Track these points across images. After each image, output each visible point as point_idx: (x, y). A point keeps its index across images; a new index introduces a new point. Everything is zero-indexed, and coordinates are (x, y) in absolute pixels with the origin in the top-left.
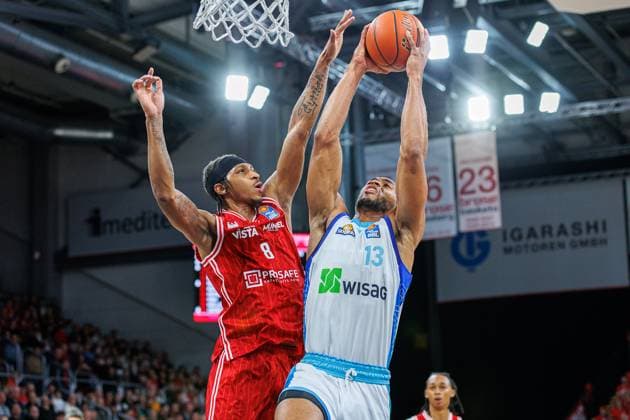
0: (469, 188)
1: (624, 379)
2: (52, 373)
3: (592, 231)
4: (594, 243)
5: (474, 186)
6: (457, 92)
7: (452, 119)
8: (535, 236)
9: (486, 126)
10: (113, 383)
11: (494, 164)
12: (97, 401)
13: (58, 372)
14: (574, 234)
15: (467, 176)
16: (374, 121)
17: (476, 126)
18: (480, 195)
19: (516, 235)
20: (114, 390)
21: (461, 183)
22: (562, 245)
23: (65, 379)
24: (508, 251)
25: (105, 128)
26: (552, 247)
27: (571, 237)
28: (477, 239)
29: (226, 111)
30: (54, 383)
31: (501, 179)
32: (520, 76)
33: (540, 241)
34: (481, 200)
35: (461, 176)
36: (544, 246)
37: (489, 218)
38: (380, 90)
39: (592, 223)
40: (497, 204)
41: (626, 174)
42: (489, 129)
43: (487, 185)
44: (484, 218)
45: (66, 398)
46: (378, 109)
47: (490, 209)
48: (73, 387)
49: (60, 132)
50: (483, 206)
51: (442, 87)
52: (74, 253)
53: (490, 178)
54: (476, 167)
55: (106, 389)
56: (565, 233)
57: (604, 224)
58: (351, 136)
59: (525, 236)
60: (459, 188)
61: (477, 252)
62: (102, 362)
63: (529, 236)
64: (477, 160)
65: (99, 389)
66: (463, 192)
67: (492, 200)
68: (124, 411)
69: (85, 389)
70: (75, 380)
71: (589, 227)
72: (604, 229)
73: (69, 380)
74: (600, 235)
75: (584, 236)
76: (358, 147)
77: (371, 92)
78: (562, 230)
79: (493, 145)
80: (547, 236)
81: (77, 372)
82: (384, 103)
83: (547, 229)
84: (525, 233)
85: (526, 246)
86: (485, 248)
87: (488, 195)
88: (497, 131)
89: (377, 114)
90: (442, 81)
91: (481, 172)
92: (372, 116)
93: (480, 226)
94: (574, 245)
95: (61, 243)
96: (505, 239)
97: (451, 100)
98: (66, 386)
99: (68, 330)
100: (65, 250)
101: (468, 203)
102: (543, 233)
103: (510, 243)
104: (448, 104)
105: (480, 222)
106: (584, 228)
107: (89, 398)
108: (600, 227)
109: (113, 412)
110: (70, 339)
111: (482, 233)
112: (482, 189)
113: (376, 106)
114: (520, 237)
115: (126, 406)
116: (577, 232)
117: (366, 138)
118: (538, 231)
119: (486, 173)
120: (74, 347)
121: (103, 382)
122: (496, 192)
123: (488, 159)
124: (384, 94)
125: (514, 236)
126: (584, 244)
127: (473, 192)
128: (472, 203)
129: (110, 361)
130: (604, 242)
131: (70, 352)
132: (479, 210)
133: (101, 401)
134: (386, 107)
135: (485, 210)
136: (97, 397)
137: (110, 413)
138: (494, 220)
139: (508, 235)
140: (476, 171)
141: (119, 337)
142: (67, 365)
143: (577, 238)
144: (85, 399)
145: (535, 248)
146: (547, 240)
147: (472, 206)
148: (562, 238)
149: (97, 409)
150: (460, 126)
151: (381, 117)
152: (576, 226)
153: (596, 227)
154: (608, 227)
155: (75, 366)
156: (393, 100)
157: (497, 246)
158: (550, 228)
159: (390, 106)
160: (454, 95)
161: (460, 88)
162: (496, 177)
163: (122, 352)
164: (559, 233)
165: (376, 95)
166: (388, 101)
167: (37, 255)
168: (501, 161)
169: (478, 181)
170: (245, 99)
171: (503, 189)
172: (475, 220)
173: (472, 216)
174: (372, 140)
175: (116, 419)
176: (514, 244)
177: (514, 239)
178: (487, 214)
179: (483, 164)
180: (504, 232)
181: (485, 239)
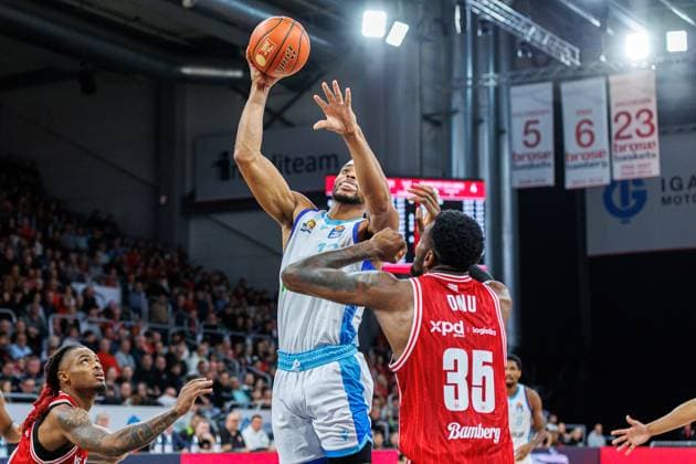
0: (625, 133)
2: (179, 322)
5: (630, 130)
6: (613, 29)
7: (607, 57)
9: (645, 64)
10: (241, 334)
11: (653, 107)
12: (226, 353)
13: (186, 322)
15: (623, 119)
16: (522, 58)
17: (635, 65)
18: (636, 139)
19: (675, 185)
20: (242, 340)
21: (615, 128)
23: (192, 329)
24: (665, 201)
25: (234, 68)
28: (632, 188)
29: (362, 49)
30: (182, 334)
31: (661, 123)
32: (685, 10)
34: (637, 146)
35: (616, 120)
37: (645, 166)
38: (529, 26)
40: (656, 150)
42: (649, 68)
43: (645, 129)
44: (640, 166)
45: (193, 349)
46: (525, 46)
47: (648, 155)
48: (200, 337)
49: (187, 71)
50: (639, 152)
51: (597, 23)
52: (199, 199)
53: (648, 122)
54: (633, 111)
55: (235, 340)
58: (496, 76)
59: (685, 185)
60: (614, 133)
61: (632, 203)
62: (230, 311)
63: (690, 185)
64: (635, 103)
65: (227, 340)
66: (618, 137)
67: (650, 145)
68: (254, 363)
69: (214, 340)
70: (203, 331)
73: (196, 330)
76: (504, 89)
77: (519, 28)
79: (652, 86)
81: (204, 323)
82: (532, 40)
84: (686, 182)
85: (687, 197)
86: (641, 197)
87: (646, 140)
88: (656, 71)
89: (524, 52)
90: (596, 16)
91: (638, 116)
92: (520, 54)
93: (636, 175)
95: (188, 190)
96: (663, 189)
97: (608, 36)
98: (194, 337)
99: (198, 278)
100: (192, 195)
101: (623, 148)
103: (669, 192)
104: (603, 40)
105: (636, 170)
107: (216, 350)
109: (241, 364)
110: (199, 287)
111: (638, 182)
112: (638, 133)
113: (524, 43)
114: (681, 186)
115: (255, 358)
117: (512, 78)
119: (645, 116)
120: (201, 295)
121: (230, 333)
122: (655, 138)
123: (649, 101)
124: (533, 30)
125: (674, 186)
127: (629, 137)
128: (628, 149)
129: (238, 311)
131: (196, 300)
132: (635, 157)
133: (231, 352)
134: (535, 44)
135: (642, 157)
136: (225, 349)
137: (237, 366)
138: (653, 168)
139: (667, 185)
140: (633, 115)
141: (248, 286)
142: (194, 314)
144: (212, 349)
147: (628, 152)
149: (226, 361)
150: (616, 65)
151: (530, 55)
155: (203, 316)
156: (543, 35)
159: (540, 44)
160: (610, 31)
161: (617, 24)
162: (655, 121)
163: (251, 303)
165: (524, 31)
166: (538, 38)
167: (163, 200)
168: (659, 103)
169: (635, 125)
170: (381, 35)
171: (662, 134)
172: (632, 167)
173: (627, 163)
174: (517, 80)
175: (244, 372)
176: (673, 194)
177: (672, 188)
178: (646, 161)
179: (640, 107)
180: (663, 182)
181: (641, 188)
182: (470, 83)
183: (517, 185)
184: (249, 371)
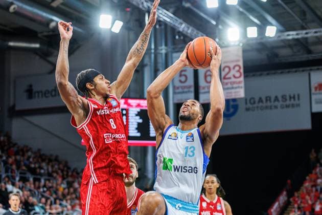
0: (227, 76)
1: (307, 178)
2: (7, 171)
3: (292, 100)
4: (293, 106)
5: (230, 75)
6: (222, 26)
7: (219, 39)
8: (262, 102)
9: (237, 43)
10: (39, 177)
11: (241, 64)
12: (30, 186)
13: (10, 170)
14: (283, 101)
15: (227, 70)
16: (178, 40)
17: (232, 44)
18: (233, 79)
19: (252, 101)
20: (39, 180)
21: (223, 74)
22: (276, 107)
23: (13, 174)
24: (248, 109)
25: (35, 42)
26: (271, 108)
27: (281, 103)
28: (232, 103)
29: (99, 34)
30: (7, 177)
31: (245, 72)
32: (256, 17)
33: (264, 104)
34: (234, 83)
35: (224, 70)
36: (267, 107)
37: (238, 92)
38: (182, 24)
39: (292, 96)
40: (242, 85)
41: (311, 70)
42: (239, 45)
43: (237, 75)
44: (235, 92)
45: (14, 184)
46: (180, 33)
47: (239, 87)
48: (17, 179)
49: (11, 44)
50: (235, 86)
51: (214, 23)
52: (17, 108)
53: (239, 71)
54: (231, 66)
55: (35, 180)
56: (278, 101)
57: (299, 96)
58: (166, 48)
59: (257, 102)
60: (223, 76)
61: (232, 110)
62: (33, 166)
63: (259, 102)
64: (232, 61)
65: (31, 180)
66: (225, 78)
67: (240, 82)
68: (44, 192)
69: (24, 180)
70: (19, 175)
71: (290, 98)
72: (299, 99)
73: (15, 175)
74: (297, 102)
75: (288, 102)
76: (170, 54)
77: (177, 25)
78: (276, 99)
79: (240, 53)
80: (268, 102)
81: (20, 171)
82: (183, 30)
83: (268, 98)
84: (257, 100)
85: (257, 107)
86: (236, 108)
87: (238, 80)
88: (243, 46)
89: (179, 36)
90: (214, 19)
91: (234, 68)
92: (177, 37)
93: (233, 97)
94: (282, 107)
95: (12, 104)
96: (246, 103)
97: (219, 29)
98: (14, 178)
99: (15, 149)
100: (14, 106)
101: (227, 84)
102: (267, 100)
103: (249, 105)
104: (217, 31)
105: (233, 94)
106: (288, 98)
107: (26, 185)
108: (296, 96)
109: (38, 192)
110: (17, 153)
111: (234, 100)
112: (234, 76)
113: (179, 32)
114: (254, 102)
115: (45, 189)
116: (284, 100)
117: (174, 49)
118: (264, 99)
119: (237, 68)
120: (18, 157)
121: (33, 176)
122: (242, 79)
123: (238, 61)
124: (183, 26)
126: (287, 106)
127: (230, 78)
128: (229, 84)
129: (37, 166)
130: (298, 105)
131: (16, 160)
132: (233, 88)
133: (32, 186)
134: (184, 33)
135: (236, 88)
136: (30, 184)
137: (37, 193)
138: (241, 93)
139: (248, 102)
140: (232, 68)
141: (42, 153)
142: (14, 167)
143: (285, 104)
144: (24, 185)
145: (262, 108)
146: (269, 104)
147: (229, 86)
148: (276, 103)
149: (30, 190)
150: (223, 43)
151: (182, 38)
152: (284, 97)
153: (294, 97)
154: (301, 98)
155: (18, 168)
156: (188, 28)
157: (242, 106)
158: (270, 98)
159: (187, 33)
160: (220, 27)
161: (224, 24)
162: (242, 71)
163: (43, 160)
164: (275, 101)
165: (179, 26)
166: (186, 29)
168: (244, 62)
169: (233, 72)
170: (110, 27)
171: (245, 77)
172: (231, 93)
173: (230, 91)
174: (176, 50)
175: (40, 196)
176: (251, 106)
177: (251, 103)
178: (237, 90)
179: (235, 64)
180: (246, 100)
181: (235, 103)
182: (153, 51)
183: (176, 101)
184: (43, 196)
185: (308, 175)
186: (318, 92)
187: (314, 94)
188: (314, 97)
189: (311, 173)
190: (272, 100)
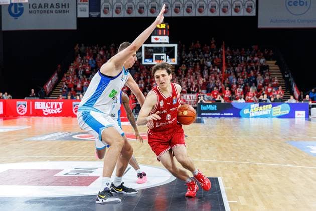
1: (72, 64)
3: (64, 7)
4: (64, 11)
8: (41, 7)
14: (57, 8)
19: (34, 6)
22: (52, 12)
24: (30, 12)
26: (48, 12)
27: (55, 9)
28: (18, 6)
33: (43, 9)
36: (44, 11)
39: (64, 4)
56: (53, 7)
63: (39, 7)
71: (62, 5)
72: (68, 7)
74: (66, 9)
75: (60, 8)
78: (52, 5)
83: (46, 5)
84: (38, 5)
85: (38, 11)
93: (20, 1)
94: (56, 12)
96: (30, 7)
102: (45, 6)
103: (31, 9)
106: (60, 5)
108: (67, 6)
111: (20, 4)
114: (36, 7)
118: (43, 6)
126: (60, 12)
130: (68, 11)
143: (58, 9)
145: (42, 12)
146: (46, 9)
148: (52, 8)
152: (57, 4)
153: (65, 5)
154: (69, 5)
157: (26, 9)
158: (47, 4)
164: (51, 7)
176: (33, 9)
180: (29, 4)
181: (22, 6)
185: (73, 62)
186: (82, 2)
187: (79, 4)
188: (79, 6)
189: (75, 61)
190: (49, 6)
